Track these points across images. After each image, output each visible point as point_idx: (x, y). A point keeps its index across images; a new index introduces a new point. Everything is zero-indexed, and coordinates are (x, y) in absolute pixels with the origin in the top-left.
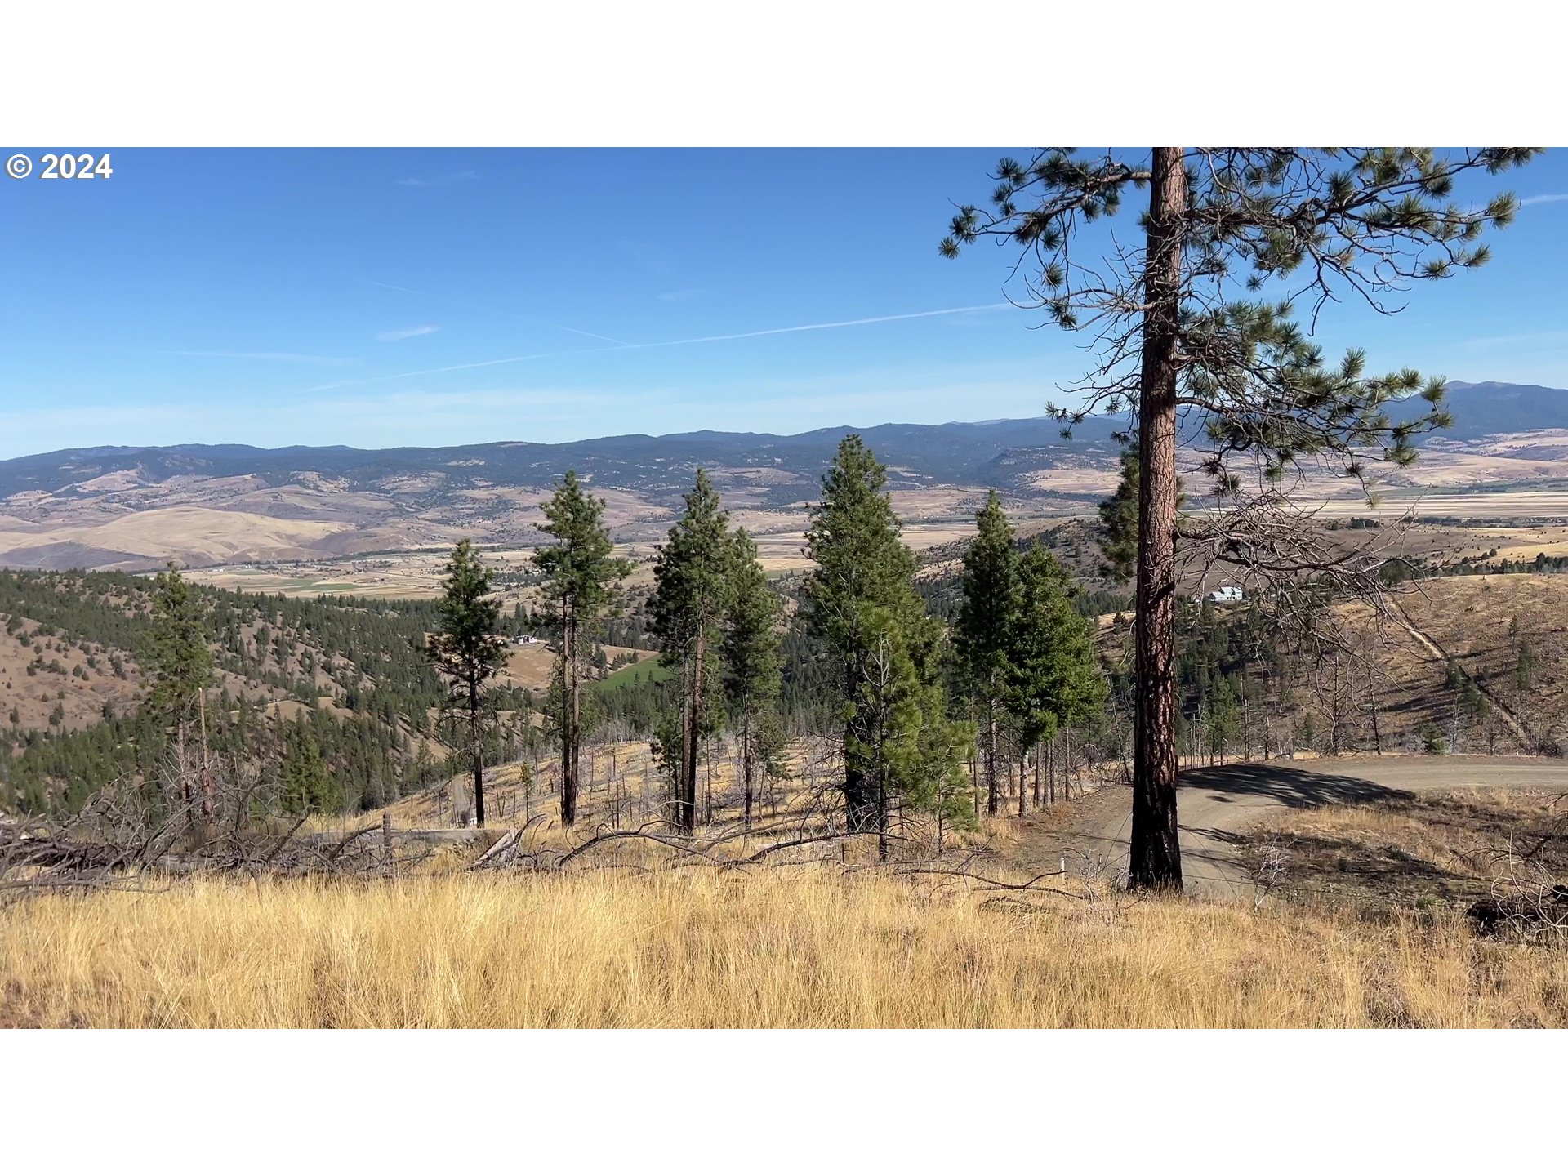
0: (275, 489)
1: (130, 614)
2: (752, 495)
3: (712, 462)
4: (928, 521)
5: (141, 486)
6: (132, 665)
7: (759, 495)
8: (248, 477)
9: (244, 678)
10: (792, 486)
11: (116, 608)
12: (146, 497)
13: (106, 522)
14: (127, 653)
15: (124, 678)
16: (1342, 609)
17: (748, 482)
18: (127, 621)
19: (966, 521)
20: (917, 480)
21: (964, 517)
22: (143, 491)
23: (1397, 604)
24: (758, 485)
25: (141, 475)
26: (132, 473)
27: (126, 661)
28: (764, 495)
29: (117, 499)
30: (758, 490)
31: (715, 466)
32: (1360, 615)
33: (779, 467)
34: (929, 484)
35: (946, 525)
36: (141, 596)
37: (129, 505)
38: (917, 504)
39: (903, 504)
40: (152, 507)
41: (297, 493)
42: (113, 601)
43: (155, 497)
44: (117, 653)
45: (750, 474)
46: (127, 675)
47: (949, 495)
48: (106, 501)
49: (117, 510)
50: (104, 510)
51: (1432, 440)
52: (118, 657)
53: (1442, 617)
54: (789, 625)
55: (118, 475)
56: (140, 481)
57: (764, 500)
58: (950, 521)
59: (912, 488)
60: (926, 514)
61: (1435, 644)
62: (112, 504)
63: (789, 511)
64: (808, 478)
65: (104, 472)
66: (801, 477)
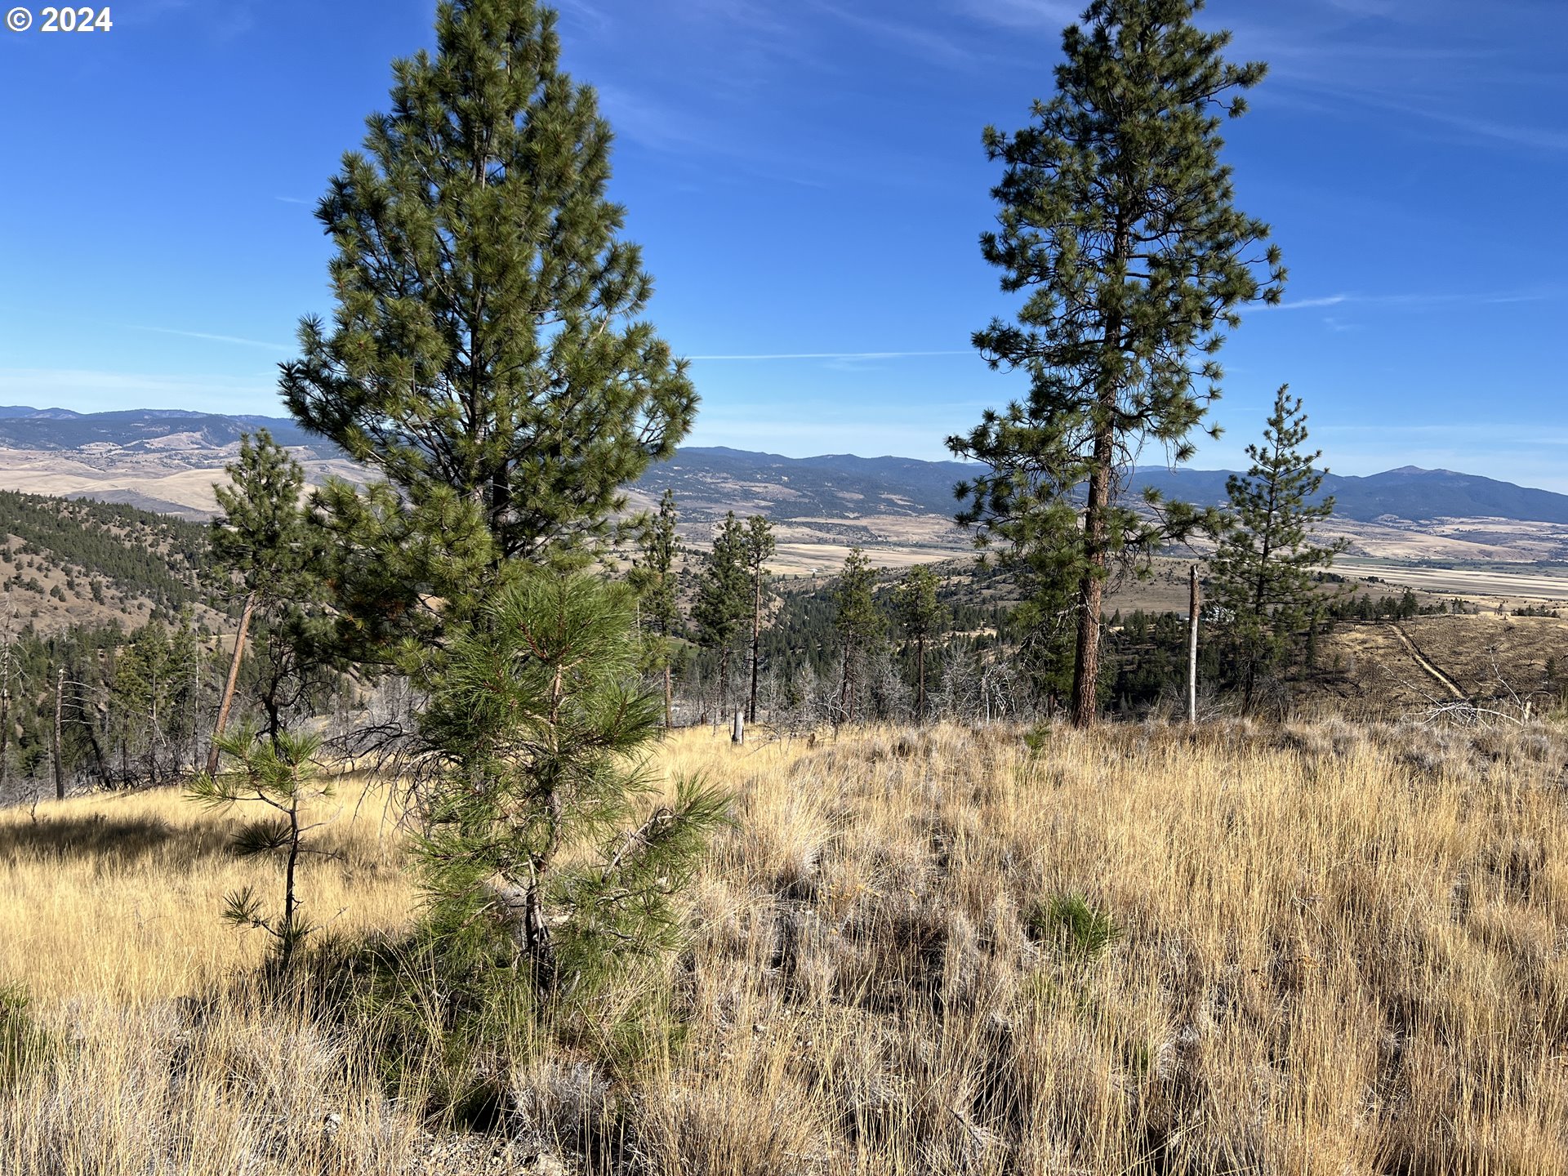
0: (323, 462)
1: (128, 545)
2: (758, 507)
3: (725, 475)
4: (915, 545)
5: (203, 448)
6: (113, 592)
7: (763, 508)
8: (300, 448)
9: (225, 615)
10: (795, 503)
11: (116, 538)
12: (206, 457)
13: (165, 476)
14: (110, 579)
15: (102, 603)
16: (1345, 638)
17: (756, 496)
18: (122, 551)
19: (952, 548)
20: (910, 508)
21: (950, 545)
22: (204, 452)
23: (1407, 638)
24: (763, 499)
25: (205, 438)
26: (198, 435)
27: (107, 587)
28: (768, 508)
29: (179, 457)
30: (763, 503)
31: (726, 478)
32: (1366, 646)
33: (786, 485)
34: (921, 513)
35: (932, 550)
36: (143, 530)
37: (189, 463)
38: (907, 529)
39: (895, 528)
40: (210, 467)
41: (343, 467)
42: (115, 531)
43: (215, 458)
44: (99, 579)
45: (758, 488)
46: (106, 600)
47: (938, 523)
48: (170, 457)
49: (178, 466)
50: (165, 465)
51: (1385, 517)
52: (100, 582)
53: (1461, 654)
54: (773, 621)
55: (184, 436)
56: (203, 443)
57: (768, 512)
58: (936, 547)
59: (906, 515)
60: (916, 539)
61: (1453, 682)
62: (172, 460)
63: (790, 525)
64: (810, 497)
65: (170, 433)
66: (805, 496)
